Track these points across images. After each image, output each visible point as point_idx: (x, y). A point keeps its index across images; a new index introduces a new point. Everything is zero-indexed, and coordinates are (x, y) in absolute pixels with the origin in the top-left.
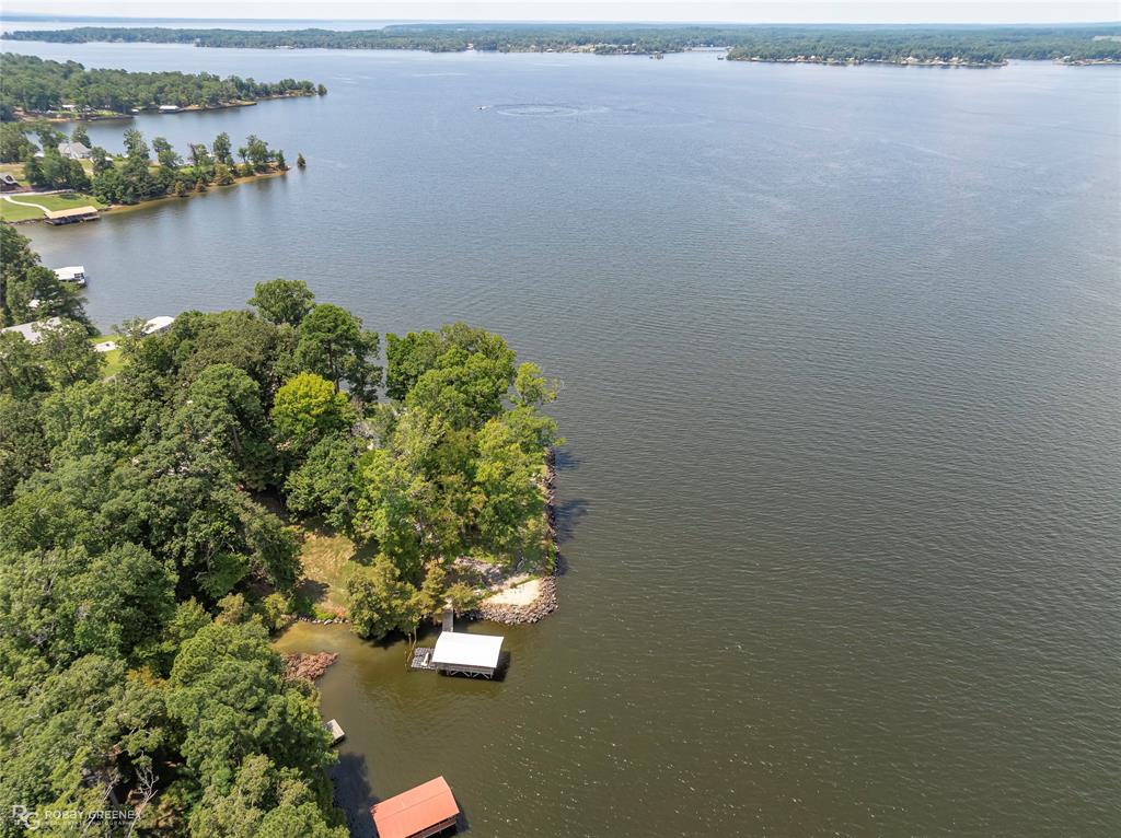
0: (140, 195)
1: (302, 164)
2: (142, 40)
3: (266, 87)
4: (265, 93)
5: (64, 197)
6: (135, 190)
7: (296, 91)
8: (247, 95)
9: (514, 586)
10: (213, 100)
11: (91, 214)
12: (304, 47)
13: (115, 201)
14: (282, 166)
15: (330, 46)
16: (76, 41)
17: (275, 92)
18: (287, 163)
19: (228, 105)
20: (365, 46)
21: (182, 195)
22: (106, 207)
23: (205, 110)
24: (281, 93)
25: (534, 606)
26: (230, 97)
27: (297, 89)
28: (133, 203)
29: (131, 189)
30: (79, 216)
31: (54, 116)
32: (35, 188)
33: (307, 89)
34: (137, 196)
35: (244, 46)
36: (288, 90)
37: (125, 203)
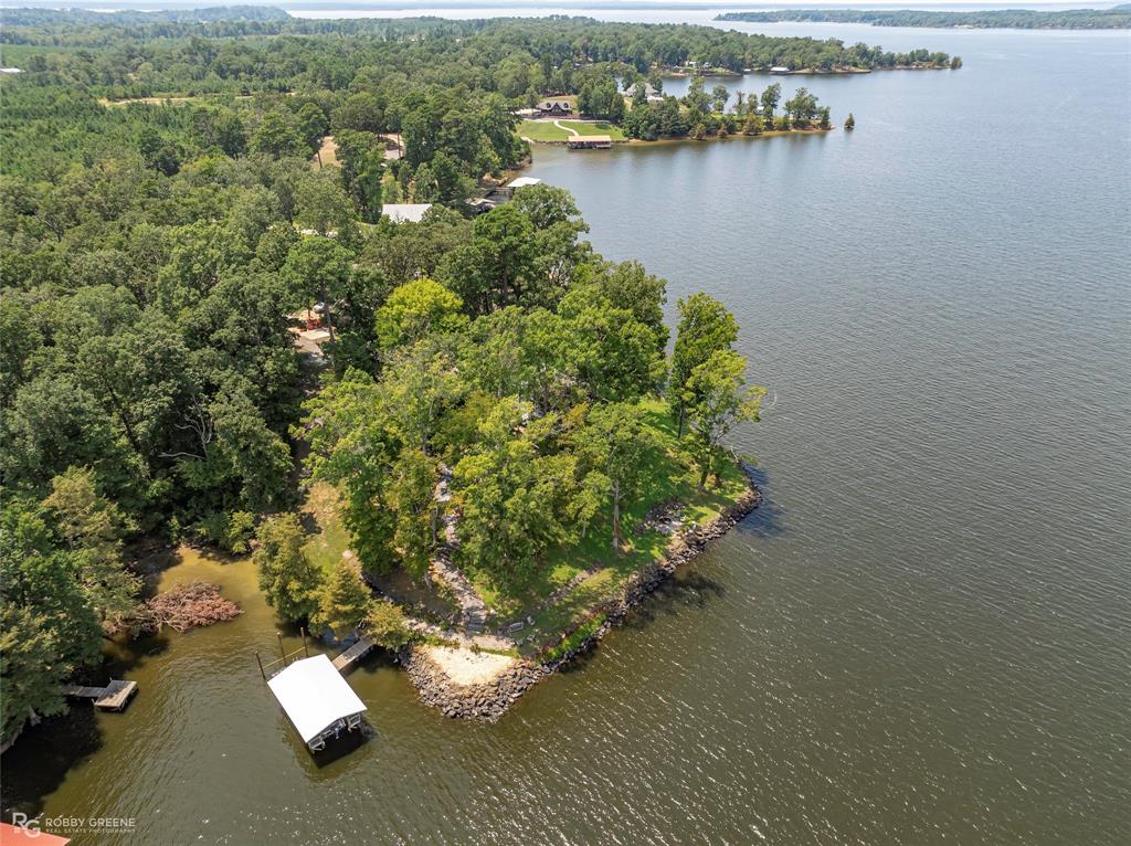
0: (660, 133)
1: (850, 125)
2: (827, 20)
3: (892, 56)
4: (890, 63)
5: (599, 126)
6: (659, 127)
7: (924, 64)
8: (866, 63)
9: (476, 650)
10: (826, 65)
11: (607, 143)
12: (988, 27)
13: (636, 136)
14: (825, 125)
15: (1018, 26)
16: (769, 21)
17: (901, 63)
18: (832, 121)
19: (840, 71)
20: (1063, 25)
21: (700, 138)
22: (626, 139)
23: (813, 74)
24: (907, 63)
25: (467, 693)
26: (846, 63)
27: (928, 60)
28: (651, 140)
29: (654, 126)
30: (595, 143)
31: (677, 71)
32: (582, 117)
33: (940, 62)
34: (657, 134)
35: (921, 26)
36: (917, 61)
37: (644, 139)
